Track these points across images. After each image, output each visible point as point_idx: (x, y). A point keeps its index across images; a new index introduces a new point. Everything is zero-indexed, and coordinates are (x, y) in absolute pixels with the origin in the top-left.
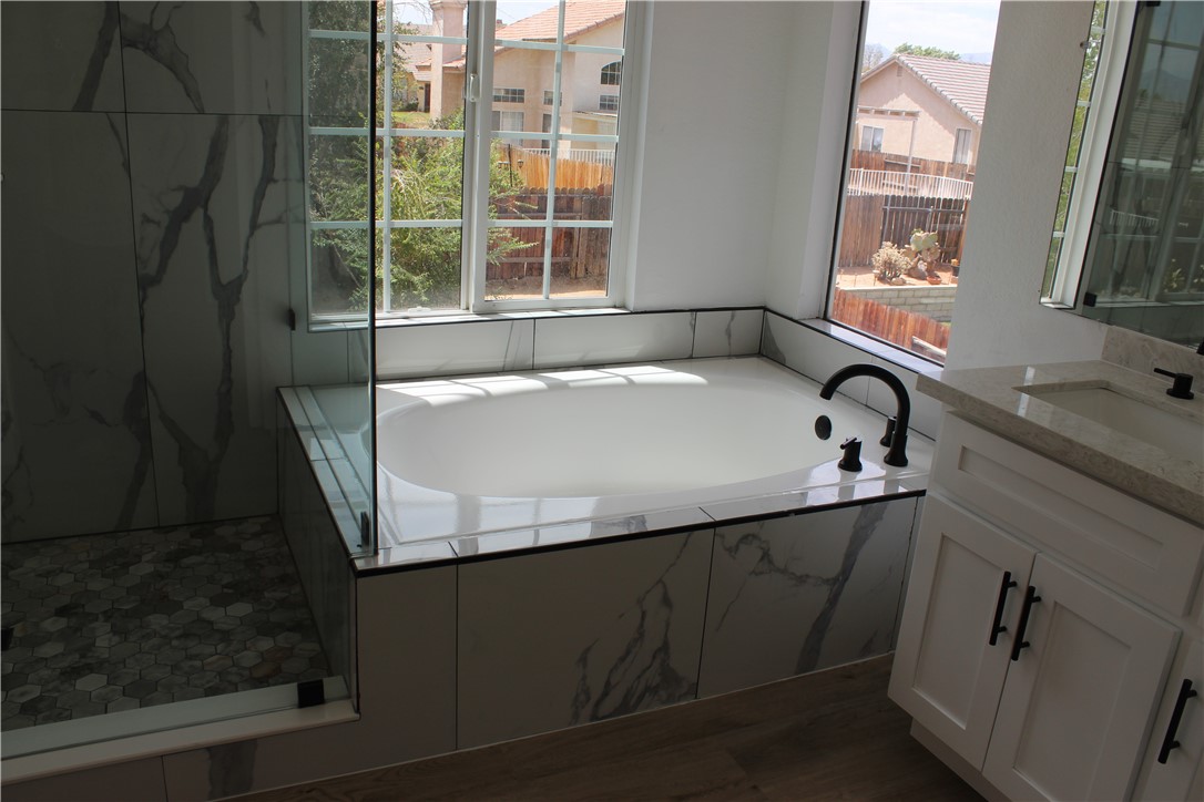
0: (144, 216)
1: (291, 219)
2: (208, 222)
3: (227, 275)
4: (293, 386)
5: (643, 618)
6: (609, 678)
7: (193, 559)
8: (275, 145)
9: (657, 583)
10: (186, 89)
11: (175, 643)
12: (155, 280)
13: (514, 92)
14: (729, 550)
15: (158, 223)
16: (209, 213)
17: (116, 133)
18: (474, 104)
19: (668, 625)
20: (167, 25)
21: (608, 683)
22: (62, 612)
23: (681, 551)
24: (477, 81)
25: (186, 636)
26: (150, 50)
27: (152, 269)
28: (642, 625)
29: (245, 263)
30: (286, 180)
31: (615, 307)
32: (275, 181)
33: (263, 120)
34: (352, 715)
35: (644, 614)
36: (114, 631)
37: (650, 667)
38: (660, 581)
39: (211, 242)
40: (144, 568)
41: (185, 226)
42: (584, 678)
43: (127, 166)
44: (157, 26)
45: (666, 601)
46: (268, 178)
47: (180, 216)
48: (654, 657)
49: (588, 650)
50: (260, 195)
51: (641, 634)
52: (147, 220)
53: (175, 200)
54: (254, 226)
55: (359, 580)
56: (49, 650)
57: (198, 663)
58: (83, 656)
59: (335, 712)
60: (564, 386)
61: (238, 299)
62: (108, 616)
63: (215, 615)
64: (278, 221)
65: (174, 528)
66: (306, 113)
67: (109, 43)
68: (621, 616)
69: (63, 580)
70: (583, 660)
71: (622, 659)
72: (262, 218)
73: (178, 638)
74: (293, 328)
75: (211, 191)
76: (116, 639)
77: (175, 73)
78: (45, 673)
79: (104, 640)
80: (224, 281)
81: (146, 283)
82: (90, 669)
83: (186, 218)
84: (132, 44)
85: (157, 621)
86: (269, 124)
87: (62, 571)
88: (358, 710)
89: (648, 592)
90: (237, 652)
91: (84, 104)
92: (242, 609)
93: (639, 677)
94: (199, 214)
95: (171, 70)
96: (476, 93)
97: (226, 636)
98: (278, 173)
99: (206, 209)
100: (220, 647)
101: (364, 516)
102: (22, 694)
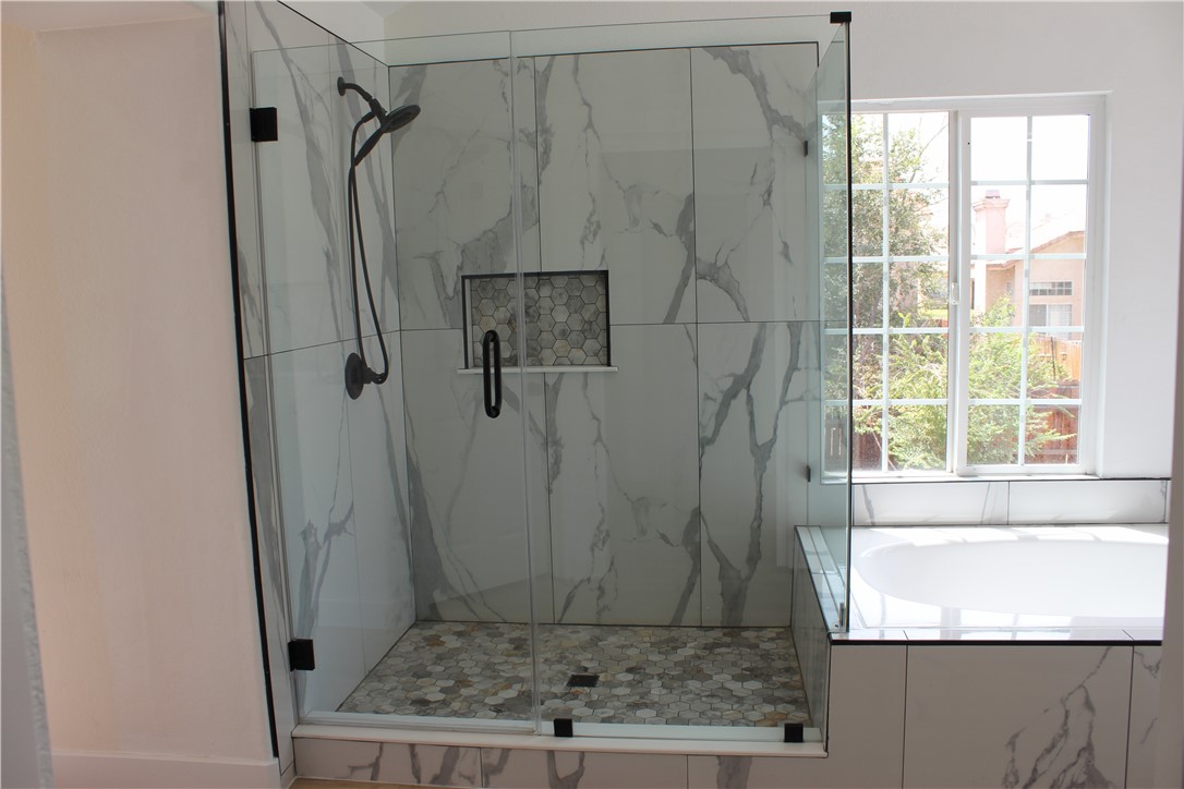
0: (706, 394)
1: (812, 398)
2: (749, 398)
3: (762, 438)
4: (807, 526)
5: (1067, 717)
6: (1036, 765)
7: (723, 650)
8: (799, 343)
9: (1080, 687)
10: (737, 305)
11: (703, 699)
12: (711, 441)
13: (1061, 284)
14: (1150, 668)
15: (714, 400)
16: (751, 392)
17: (690, 337)
18: (956, 306)
19: (1091, 727)
20: (726, 263)
21: (1035, 770)
22: (630, 670)
23: (1101, 663)
24: (957, 288)
25: (712, 696)
26: (714, 280)
27: (709, 433)
28: (1065, 723)
29: (775, 430)
30: (806, 368)
31: (1086, 474)
32: (799, 370)
33: (790, 324)
34: (822, 753)
35: (1067, 714)
36: (663, 686)
37: (1075, 763)
38: (1081, 686)
39: (751, 414)
40: (688, 651)
41: (733, 402)
42: (1013, 761)
43: (696, 360)
44: (719, 264)
45: (1088, 705)
46: (793, 367)
47: (731, 395)
48: (1079, 755)
49: (1016, 736)
50: (788, 379)
51: (1065, 732)
52: (707, 397)
53: (727, 384)
54: (783, 402)
55: (833, 647)
56: (620, 691)
57: (718, 714)
58: (642, 698)
59: (810, 748)
60: (1034, 539)
61: (769, 457)
62: (660, 677)
63: (735, 686)
64: (801, 399)
65: (713, 628)
66: (822, 318)
67: (688, 278)
68: (1046, 711)
69: (632, 652)
70: (1012, 743)
71: (1048, 751)
72: (790, 396)
73: (706, 696)
74: (809, 480)
75: (753, 376)
76: (664, 691)
77: (730, 295)
78: (617, 704)
79: (656, 690)
80: (760, 442)
81: (703, 443)
82: (646, 706)
83: (734, 396)
84: (703, 277)
85: (693, 685)
86: (794, 328)
87: (632, 646)
88: (826, 750)
89: (1071, 694)
90: (747, 711)
91: (670, 319)
92: (754, 685)
93: (1065, 771)
94: (743, 394)
95: (727, 292)
96: (957, 298)
97: (740, 700)
98: (801, 364)
99: (748, 391)
100: (735, 706)
101: (842, 605)
102: (603, 713)
